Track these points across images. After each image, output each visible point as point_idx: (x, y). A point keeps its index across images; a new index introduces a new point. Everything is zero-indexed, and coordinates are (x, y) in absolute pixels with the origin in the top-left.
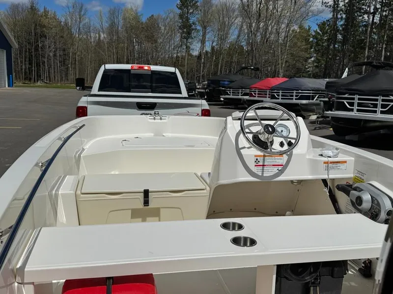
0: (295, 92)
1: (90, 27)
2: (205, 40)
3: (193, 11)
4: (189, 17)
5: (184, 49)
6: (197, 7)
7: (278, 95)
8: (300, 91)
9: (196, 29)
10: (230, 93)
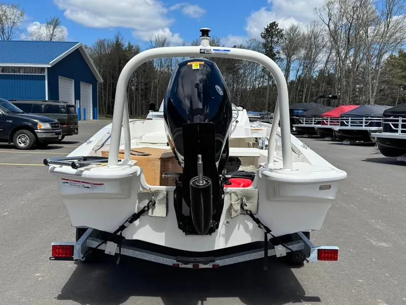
0: (364, 118)
1: (171, 61)
2: (289, 69)
3: (278, 40)
4: (273, 46)
5: (266, 79)
6: (282, 36)
7: (348, 122)
8: (370, 118)
9: (280, 58)
10: (303, 121)
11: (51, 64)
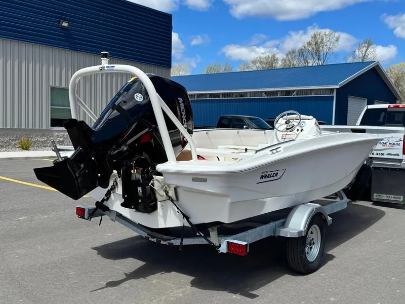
11: (340, 85)
